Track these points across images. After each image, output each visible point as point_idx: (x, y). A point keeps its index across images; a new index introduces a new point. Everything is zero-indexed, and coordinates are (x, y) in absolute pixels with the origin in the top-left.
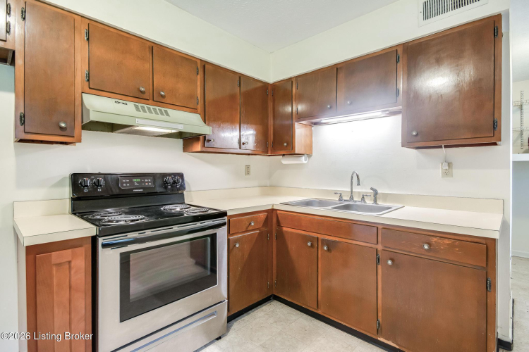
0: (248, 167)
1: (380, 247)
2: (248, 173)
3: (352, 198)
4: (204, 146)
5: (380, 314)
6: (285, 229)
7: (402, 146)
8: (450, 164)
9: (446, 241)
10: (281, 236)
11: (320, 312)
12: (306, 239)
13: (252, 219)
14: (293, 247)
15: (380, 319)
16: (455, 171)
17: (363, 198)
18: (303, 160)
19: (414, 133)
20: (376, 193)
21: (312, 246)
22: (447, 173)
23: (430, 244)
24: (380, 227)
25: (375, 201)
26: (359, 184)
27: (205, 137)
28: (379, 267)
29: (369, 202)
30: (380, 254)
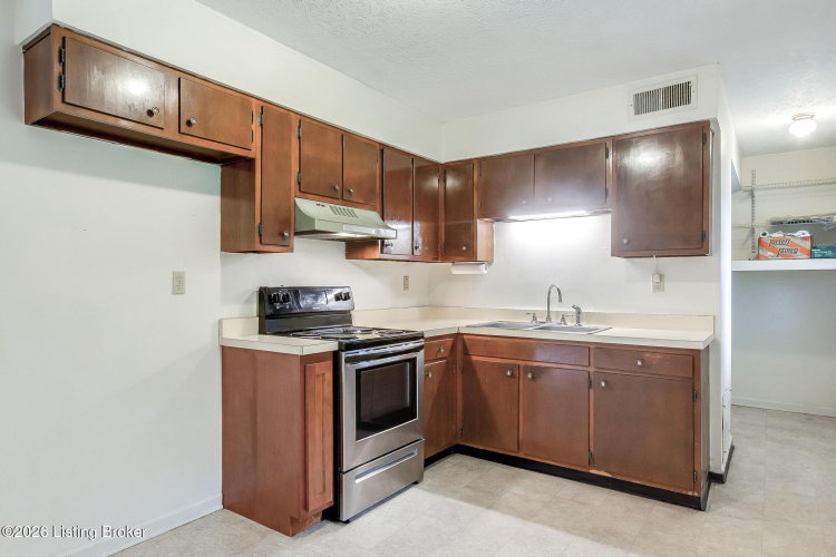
0: (406, 278)
1: (592, 369)
2: (406, 287)
3: (549, 318)
4: (382, 252)
5: (592, 444)
6: (474, 358)
7: (612, 255)
8: (661, 277)
9: (659, 356)
10: (469, 368)
11: (521, 455)
12: (503, 368)
13: (440, 345)
14: (485, 380)
15: (592, 449)
16: (667, 285)
17: (563, 319)
18: (483, 269)
19: (625, 241)
20: (579, 313)
21: (512, 375)
22: (659, 287)
23: (643, 361)
24: (592, 347)
25: (578, 322)
26: (560, 300)
27: (383, 242)
28: (591, 391)
29: (570, 324)
30: (592, 377)
